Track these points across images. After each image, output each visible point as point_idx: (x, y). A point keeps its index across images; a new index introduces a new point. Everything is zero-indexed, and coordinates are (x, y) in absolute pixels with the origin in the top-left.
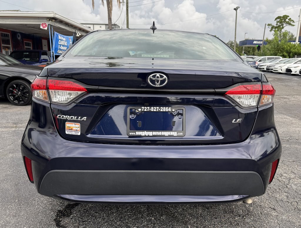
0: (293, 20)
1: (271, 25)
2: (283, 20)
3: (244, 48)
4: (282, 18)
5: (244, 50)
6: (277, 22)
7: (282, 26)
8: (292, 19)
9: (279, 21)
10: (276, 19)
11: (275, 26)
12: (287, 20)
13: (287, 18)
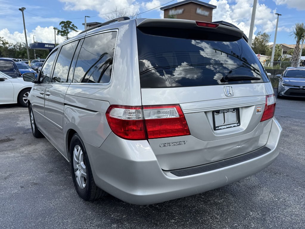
0: (76, 27)
1: (57, 29)
2: (67, 25)
3: (35, 51)
4: (66, 23)
5: (36, 53)
6: (63, 27)
7: (67, 32)
8: (75, 25)
9: (63, 26)
10: (60, 24)
11: (61, 30)
12: (71, 26)
13: (70, 24)
